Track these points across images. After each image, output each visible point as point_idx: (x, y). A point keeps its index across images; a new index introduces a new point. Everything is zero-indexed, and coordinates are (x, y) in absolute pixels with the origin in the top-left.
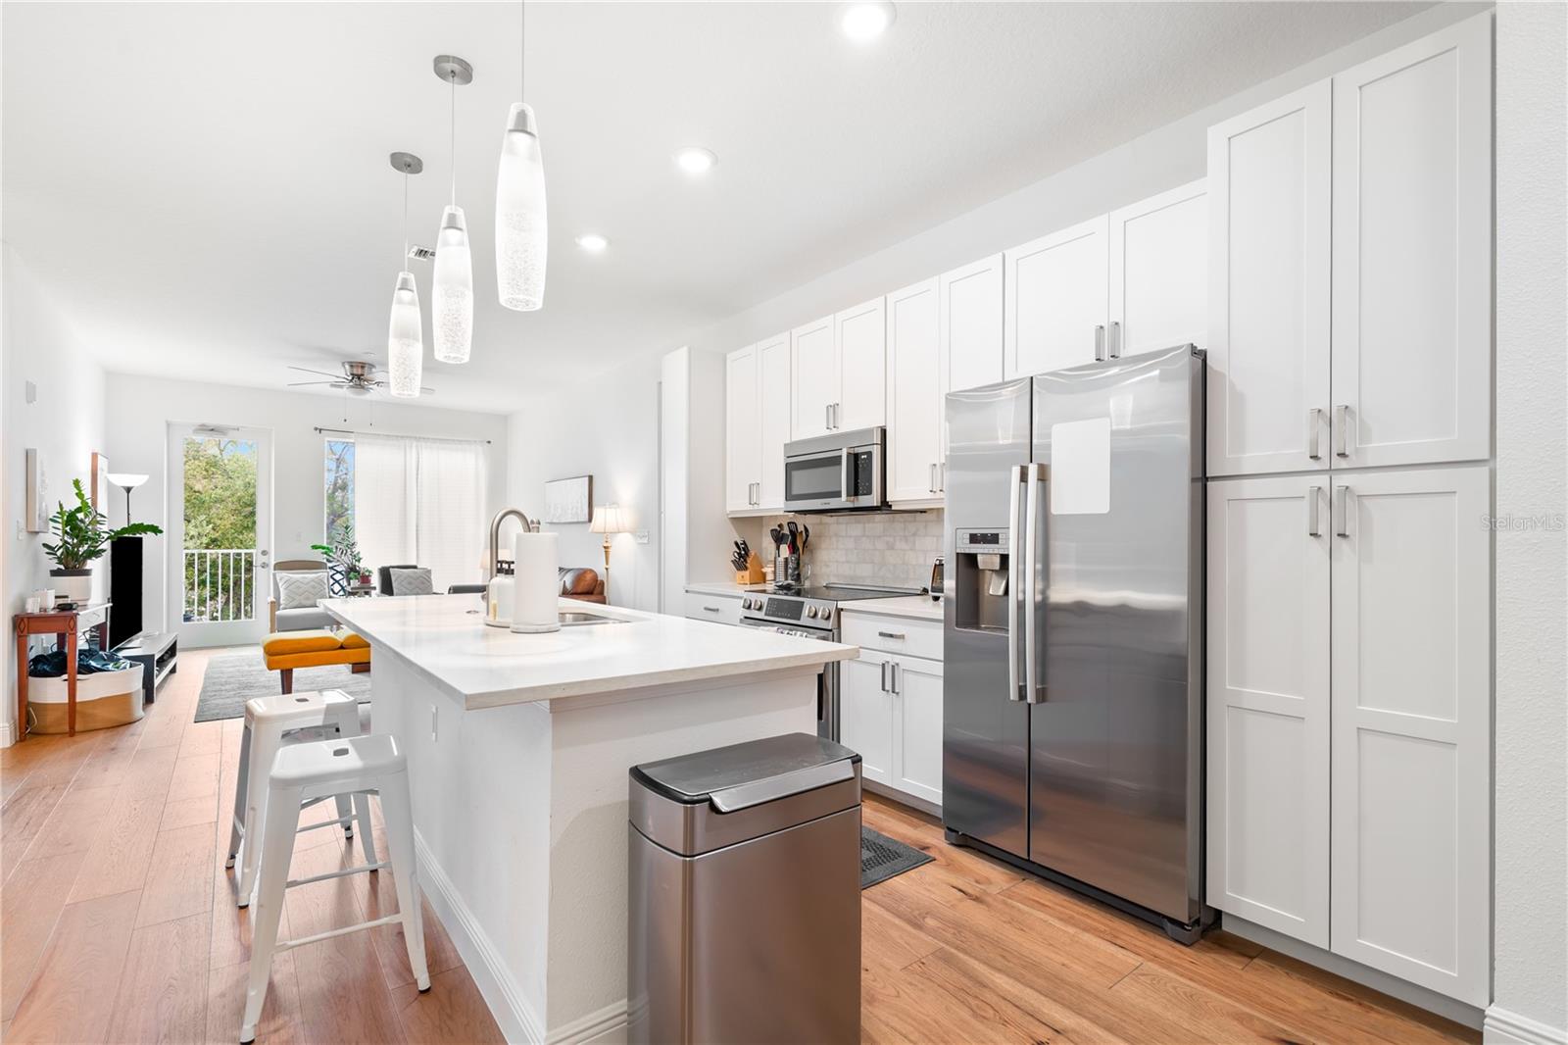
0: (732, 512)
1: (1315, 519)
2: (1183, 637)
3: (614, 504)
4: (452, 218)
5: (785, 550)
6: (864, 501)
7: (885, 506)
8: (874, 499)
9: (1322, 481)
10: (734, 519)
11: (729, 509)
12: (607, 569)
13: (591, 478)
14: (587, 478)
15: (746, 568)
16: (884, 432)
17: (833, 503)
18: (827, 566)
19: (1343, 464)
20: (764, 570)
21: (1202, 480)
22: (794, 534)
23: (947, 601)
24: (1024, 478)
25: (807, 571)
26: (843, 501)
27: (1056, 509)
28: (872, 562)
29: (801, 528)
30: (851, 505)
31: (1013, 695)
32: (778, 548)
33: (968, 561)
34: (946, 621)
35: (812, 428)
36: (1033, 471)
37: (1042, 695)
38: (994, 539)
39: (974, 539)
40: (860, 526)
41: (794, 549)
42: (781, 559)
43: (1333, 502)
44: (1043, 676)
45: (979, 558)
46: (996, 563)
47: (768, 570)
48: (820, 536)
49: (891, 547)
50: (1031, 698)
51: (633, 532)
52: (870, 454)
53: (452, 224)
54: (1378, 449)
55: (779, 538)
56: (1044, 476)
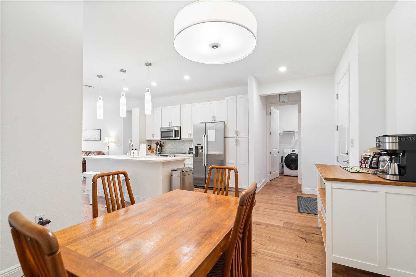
0: (147, 139)
1: (235, 143)
2: (223, 158)
3: (108, 136)
4: (123, 94)
5: (158, 147)
6: (176, 138)
7: (180, 139)
8: (179, 138)
9: (236, 138)
10: (147, 141)
11: (146, 139)
12: (108, 151)
13: (100, 130)
14: (99, 130)
15: (150, 150)
16: (180, 127)
17: (171, 138)
18: (167, 149)
19: (238, 137)
20: (153, 150)
21: (225, 138)
22: (161, 143)
23: (194, 154)
24: (205, 136)
25: (163, 150)
26: (173, 138)
27: (209, 140)
28: (176, 148)
29: (162, 143)
30: (175, 139)
31: (203, 165)
32: (157, 146)
33: (197, 148)
34: (194, 156)
35: (166, 125)
36: (206, 136)
37: (207, 165)
38: (201, 144)
39: (198, 144)
40: (174, 142)
41: (161, 146)
42: (157, 148)
43: (237, 140)
44: (207, 162)
45: (198, 147)
46: (200, 148)
47: (154, 150)
48: (165, 144)
49: (180, 146)
50: (206, 165)
51: (115, 143)
52: (178, 131)
53: (123, 95)
54: (240, 135)
55: (157, 144)
56: (207, 136)
